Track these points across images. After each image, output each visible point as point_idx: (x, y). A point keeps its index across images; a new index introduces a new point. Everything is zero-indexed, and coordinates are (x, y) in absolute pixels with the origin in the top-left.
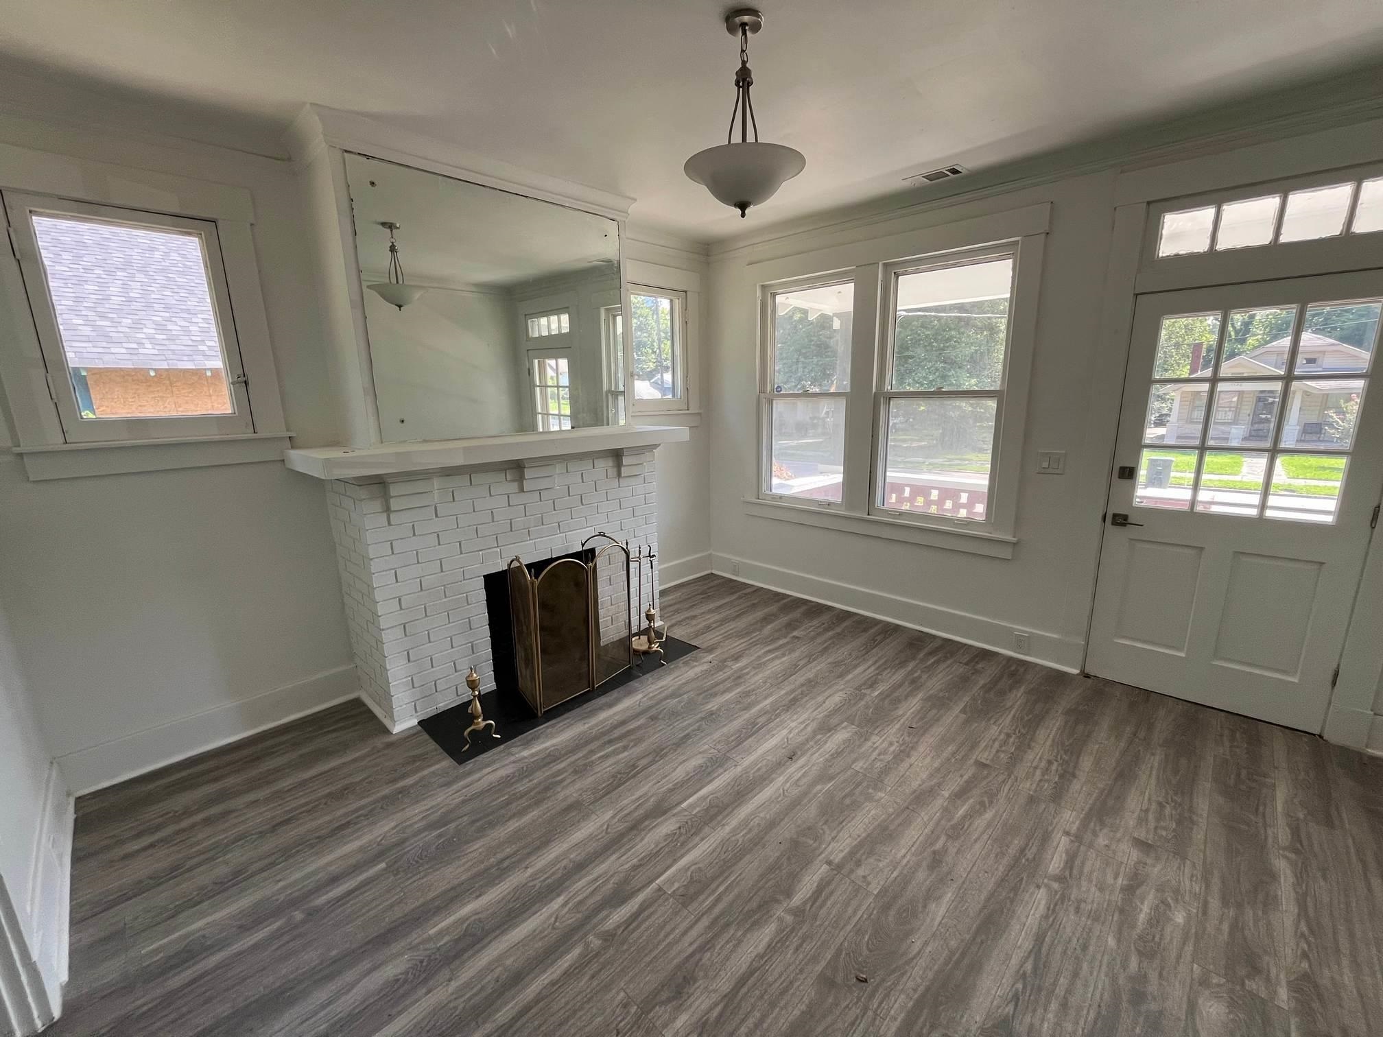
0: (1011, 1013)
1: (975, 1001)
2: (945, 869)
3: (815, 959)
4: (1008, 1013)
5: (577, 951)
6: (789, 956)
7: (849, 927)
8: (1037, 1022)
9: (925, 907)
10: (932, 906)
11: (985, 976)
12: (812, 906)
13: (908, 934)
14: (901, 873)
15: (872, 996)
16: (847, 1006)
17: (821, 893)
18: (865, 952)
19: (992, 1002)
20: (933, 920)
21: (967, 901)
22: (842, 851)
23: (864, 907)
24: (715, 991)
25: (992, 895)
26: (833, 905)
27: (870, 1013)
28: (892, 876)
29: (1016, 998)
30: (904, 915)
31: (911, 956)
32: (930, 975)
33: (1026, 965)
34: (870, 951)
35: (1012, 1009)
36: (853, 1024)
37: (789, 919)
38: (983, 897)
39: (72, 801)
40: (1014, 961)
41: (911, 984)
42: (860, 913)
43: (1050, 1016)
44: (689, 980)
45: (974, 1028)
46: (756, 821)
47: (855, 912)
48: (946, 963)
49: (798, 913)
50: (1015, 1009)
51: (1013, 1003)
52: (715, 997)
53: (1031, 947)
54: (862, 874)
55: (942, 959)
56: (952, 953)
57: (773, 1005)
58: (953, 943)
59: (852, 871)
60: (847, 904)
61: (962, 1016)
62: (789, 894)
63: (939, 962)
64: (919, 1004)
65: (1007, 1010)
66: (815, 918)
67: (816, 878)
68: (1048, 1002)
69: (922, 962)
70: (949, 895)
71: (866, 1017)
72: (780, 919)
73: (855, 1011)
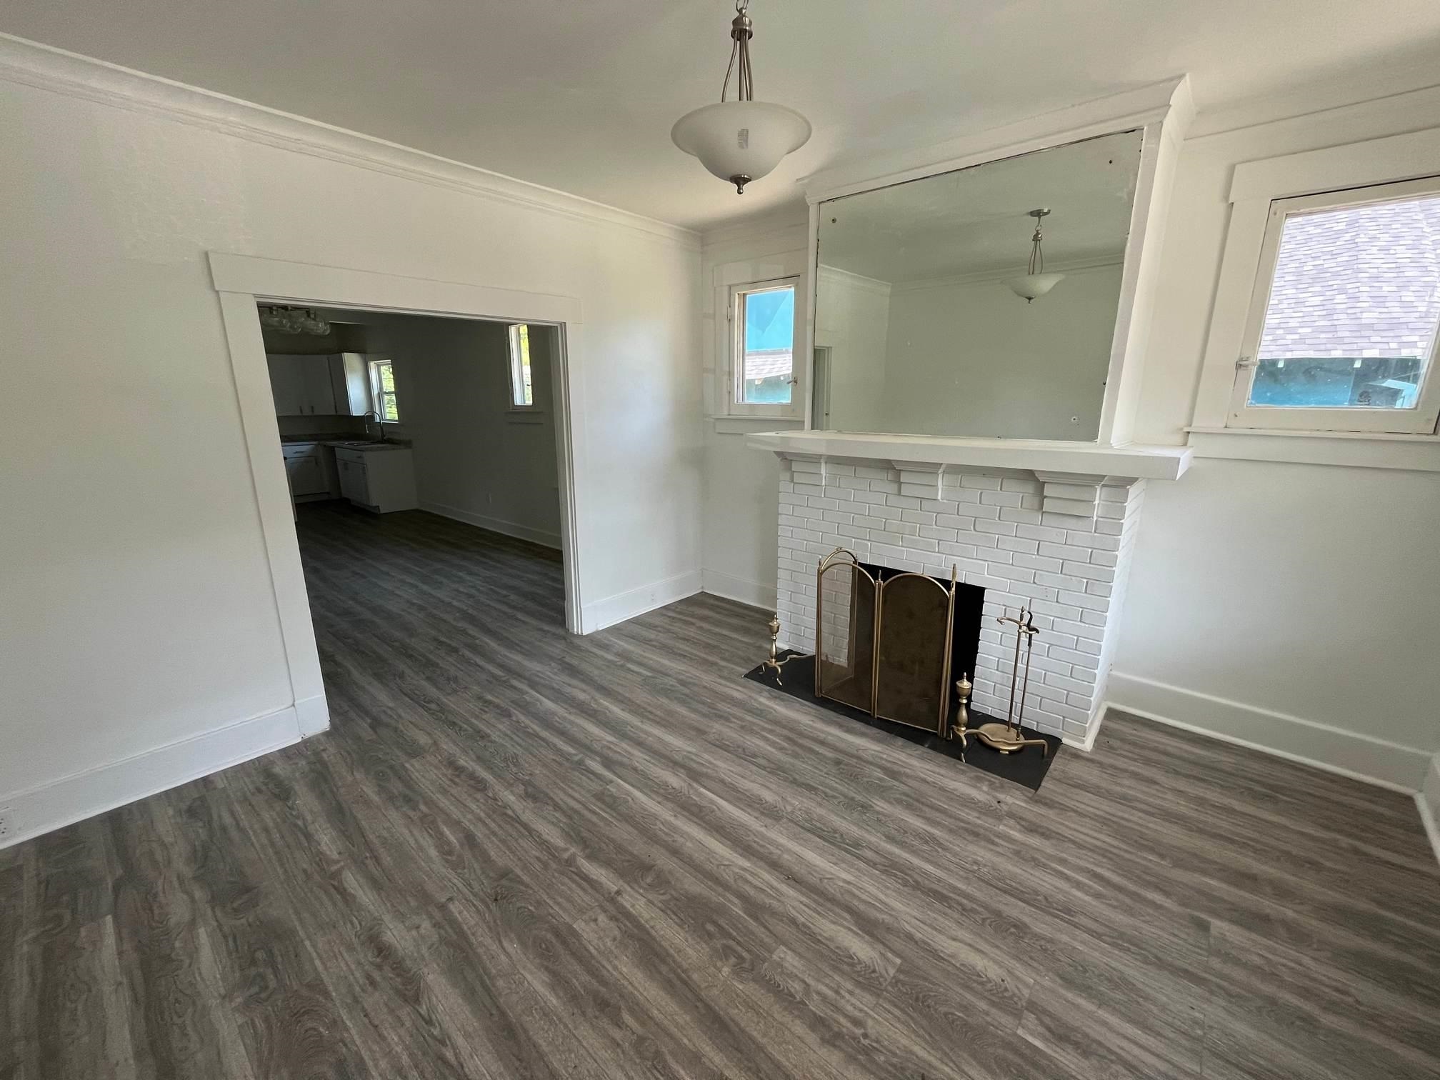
0: (420, 1010)
1: (444, 981)
2: (590, 1011)
3: (525, 868)
4: (422, 1008)
5: (572, 751)
6: (534, 852)
7: (545, 897)
8: (402, 1032)
9: (547, 968)
10: (545, 977)
11: (460, 1001)
12: (572, 872)
13: (523, 944)
14: (592, 957)
15: (482, 901)
16: (483, 884)
17: (585, 880)
18: (519, 904)
19: (437, 997)
20: (531, 973)
21: (541, 1019)
22: (633, 906)
23: (561, 912)
24: (524, 812)
25: (541, 1056)
26: (570, 889)
27: (472, 898)
28: (591, 948)
29: (429, 1022)
30: (543, 946)
31: (503, 940)
32: (480, 951)
33: (452, 1054)
34: (519, 908)
35: (422, 1012)
36: (470, 885)
37: (566, 856)
38: (541, 1042)
39: (700, 591)
40: (460, 1041)
41: (480, 931)
42: (556, 908)
43: (399, 1049)
44: (535, 799)
45: (426, 970)
46: (681, 840)
47: (558, 904)
48: (484, 969)
49: (570, 862)
50: (420, 1014)
51: (426, 1016)
52: (519, 812)
53: (466, 1070)
54: (600, 919)
55: (490, 966)
56: (492, 978)
57: (503, 841)
58: (500, 983)
59: (605, 911)
60: (569, 900)
61: (438, 965)
62: (590, 857)
63: (488, 962)
64: (462, 934)
65: (424, 1007)
66: (562, 873)
67: (603, 880)
68: (411, 1055)
69: (494, 947)
70: (555, 1001)
71: (470, 894)
72: (566, 850)
73: (477, 887)
